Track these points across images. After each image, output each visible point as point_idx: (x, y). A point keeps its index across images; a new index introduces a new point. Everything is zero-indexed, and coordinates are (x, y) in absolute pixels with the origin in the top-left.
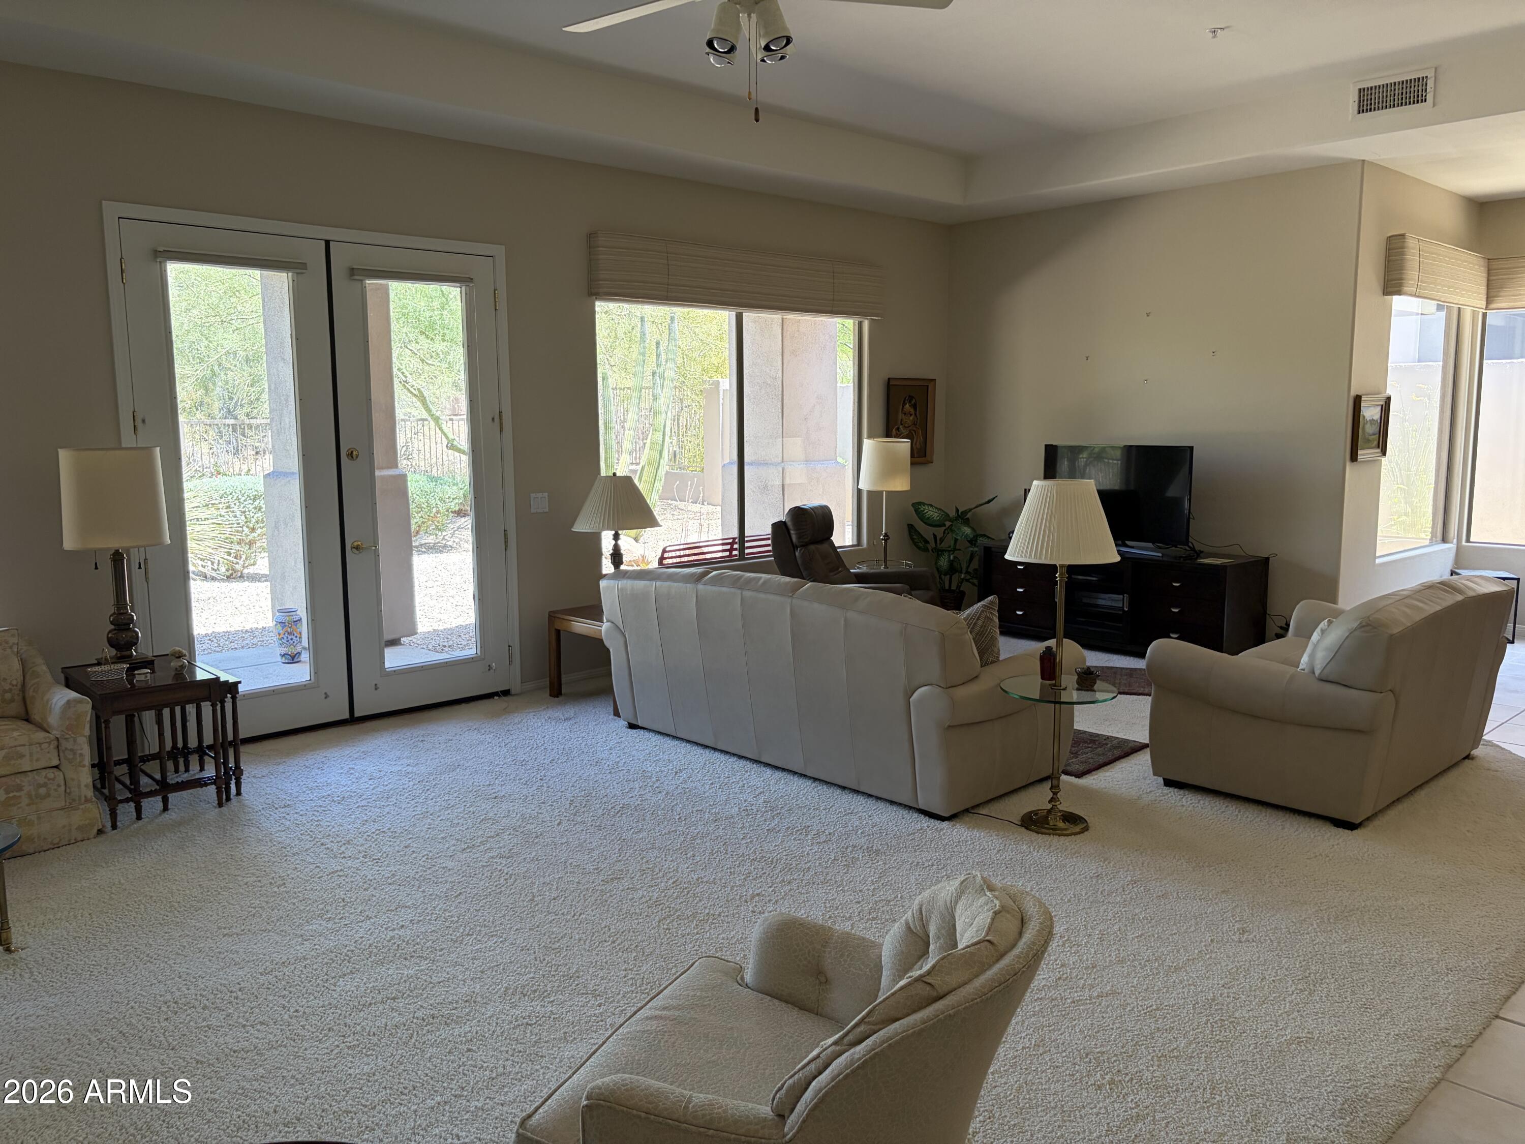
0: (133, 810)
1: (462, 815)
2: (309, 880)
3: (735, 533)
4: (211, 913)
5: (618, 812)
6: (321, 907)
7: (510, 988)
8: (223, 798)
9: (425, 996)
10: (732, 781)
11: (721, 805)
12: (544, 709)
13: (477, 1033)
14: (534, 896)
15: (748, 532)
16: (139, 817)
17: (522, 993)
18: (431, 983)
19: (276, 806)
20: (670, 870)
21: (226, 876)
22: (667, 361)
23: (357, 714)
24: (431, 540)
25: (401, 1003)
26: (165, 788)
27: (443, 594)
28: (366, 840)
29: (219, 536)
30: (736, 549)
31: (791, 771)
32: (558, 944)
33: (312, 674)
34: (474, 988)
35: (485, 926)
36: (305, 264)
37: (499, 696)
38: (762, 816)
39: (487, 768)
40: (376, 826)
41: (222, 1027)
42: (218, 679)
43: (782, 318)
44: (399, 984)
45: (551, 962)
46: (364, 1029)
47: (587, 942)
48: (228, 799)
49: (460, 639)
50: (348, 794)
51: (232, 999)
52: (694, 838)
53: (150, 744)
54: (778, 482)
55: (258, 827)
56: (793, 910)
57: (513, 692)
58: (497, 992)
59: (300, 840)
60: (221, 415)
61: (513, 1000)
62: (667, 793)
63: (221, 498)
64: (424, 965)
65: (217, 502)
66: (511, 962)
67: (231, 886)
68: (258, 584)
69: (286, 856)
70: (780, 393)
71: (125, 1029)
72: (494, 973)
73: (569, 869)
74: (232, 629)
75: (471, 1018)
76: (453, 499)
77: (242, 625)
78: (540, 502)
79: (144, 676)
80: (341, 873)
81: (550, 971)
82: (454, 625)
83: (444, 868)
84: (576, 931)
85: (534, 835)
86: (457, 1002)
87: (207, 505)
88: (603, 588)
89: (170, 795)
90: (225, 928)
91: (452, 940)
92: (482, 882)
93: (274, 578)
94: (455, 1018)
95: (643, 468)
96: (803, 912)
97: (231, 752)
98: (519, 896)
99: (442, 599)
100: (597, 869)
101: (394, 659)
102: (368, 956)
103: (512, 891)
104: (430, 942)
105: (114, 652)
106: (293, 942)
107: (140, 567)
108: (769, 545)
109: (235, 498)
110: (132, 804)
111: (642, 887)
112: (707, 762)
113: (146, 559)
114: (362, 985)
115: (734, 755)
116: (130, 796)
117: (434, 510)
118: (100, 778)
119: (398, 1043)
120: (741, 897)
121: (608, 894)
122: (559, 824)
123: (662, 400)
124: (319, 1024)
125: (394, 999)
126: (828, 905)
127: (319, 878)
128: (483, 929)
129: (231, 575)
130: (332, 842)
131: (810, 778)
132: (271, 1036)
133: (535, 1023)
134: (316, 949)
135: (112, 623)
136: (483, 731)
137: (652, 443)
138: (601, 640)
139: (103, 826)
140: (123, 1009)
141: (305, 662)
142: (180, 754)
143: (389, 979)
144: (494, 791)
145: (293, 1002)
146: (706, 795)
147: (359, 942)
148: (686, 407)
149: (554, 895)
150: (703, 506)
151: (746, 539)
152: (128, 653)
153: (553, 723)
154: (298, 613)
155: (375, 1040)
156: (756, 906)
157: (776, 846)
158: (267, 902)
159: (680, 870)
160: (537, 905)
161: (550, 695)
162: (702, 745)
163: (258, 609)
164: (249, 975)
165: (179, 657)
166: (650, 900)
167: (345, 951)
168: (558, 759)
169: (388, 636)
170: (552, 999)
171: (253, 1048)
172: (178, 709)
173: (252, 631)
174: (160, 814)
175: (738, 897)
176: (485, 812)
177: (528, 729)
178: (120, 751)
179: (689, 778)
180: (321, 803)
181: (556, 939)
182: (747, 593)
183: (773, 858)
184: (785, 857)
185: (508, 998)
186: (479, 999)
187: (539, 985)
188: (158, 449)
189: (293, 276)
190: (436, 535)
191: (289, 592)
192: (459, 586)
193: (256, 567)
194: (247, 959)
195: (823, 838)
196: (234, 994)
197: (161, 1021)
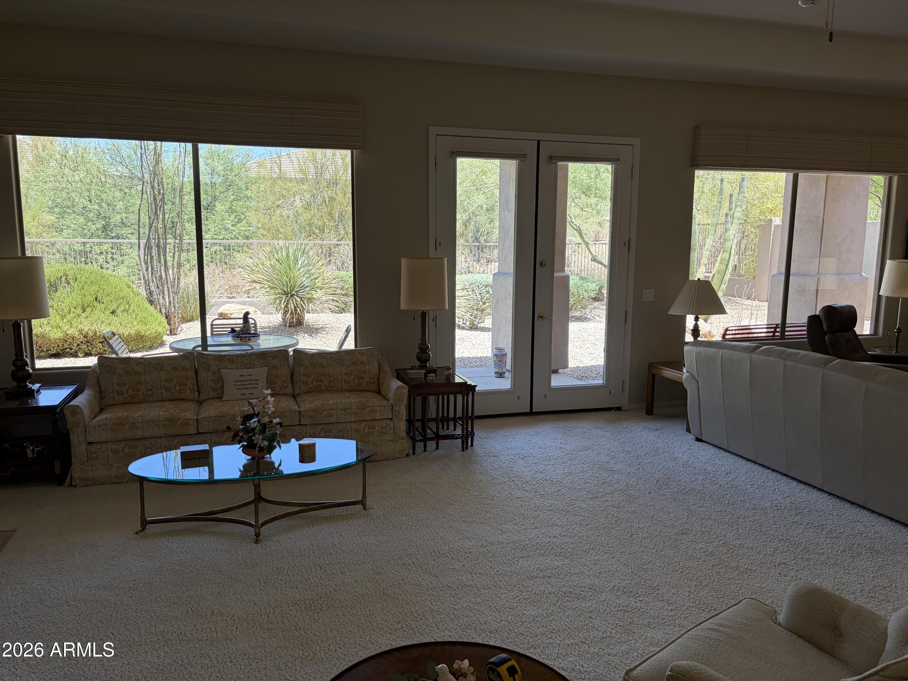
0: (423, 446)
1: (591, 477)
2: (506, 500)
3: (779, 321)
4: (457, 508)
5: (687, 492)
6: (512, 516)
7: (616, 587)
8: (465, 447)
9: (566, 580)
10: (766, 485)
11: (758, 500)
12: (642, 422)
13: (595, 608)
14: (632, 534)
15: (788, 321)
16: (425, 450)
17: (623, 591)
18: (570, 573)
19: (490, 455)
20: (721, 535)
21: (464, 489)
22: (736, 207)
23: (534, 410)
24: (578, 314)
25: (553, 581)
26: (438, 437)
27: (583, 346)
28: (537, 483)
29: (467, 306)
30: (778, 332)
31: (811, 485)
32: (646, 566)
33: (512, 386)
34: (595, 581)
35: (602, 546)
36: (526, 155)
37: (615, 410)
38: (788, 512)
39: (606, 452)
40: (542, 476)
41: (460, 571)
42: (466, 382)
43: (827, 176)
44: (552, 569)
45: (641, 576)
46: (532, 590)
47: (665, 569)
48: (467, 448)
49: (592, 373)
50: (528, 454)
51: (466, 557)
52: (738, 518)
53: (432, 413)
54: (814, 288)
55: (481, 465)
56: (810, 579)
57: (623, 408)
58: (608, 587)
59: (502, 476)
60: (471, 240)
61: (617, 594)
62: (720, 486)
63: (470, 285)
64: (566, 561)
65: (468, 287)
66: (617, 571)
67: (467, 495)
68: (484, 333)
69: (494, 484)
70: (821, 227)
71: (415, 560)
72: (607, 575)
73: (655, 522)
74: (471, 356)
75: (592, 599)
76: (593, 291)
77: (476, 354)
78: (649, 295)
79: (432, 377)
80: (523, 499)
81: (641, 582)
82: (589, 365)
83: (579, 507)
84: (658, 561)
85: (634, 497)
86: (584, 587)
87: (463, 289)
88: (686, 351)
89: (440, 441)
90: (463, 517)
91: (583, 550)
92: (602, 520)
93: (495, 330)
94: (583, 596)
95: (714, 275)
96: (817, 582)
97: (470, 422)
98: (623, 532)
99: (582, 349)
100: (673, 525)
101: (556, 381)
102: (535, 549)
103: (619, 528)
104: (570, 549)
105: (419, 363)
106: (496, 532)
107: (433, 321)
108: (804, 330)
109: (477, 286)
110: (422, 443)
111: (702, 542)
112: (749, 470)
113: (436, 317)
114: (532, 565)
115: (769, 468)
116: (422, 438)
117: (581, 297)
118: (408, 427)
119: (550, 603)
120: (771, 562)
121: (679, 542)
122: (649, 493)
123: (731, 231)
124: (509, 581)
125: (549, 577)
126: (837, 581)
127: (511, 499)
128: (601, 548)
129: (472, 327)
130: (518, 480)
131: (827, 492)
132: (485, 582)
133: (630, 611)
134: (509, 539)
135: (419, 348)
136: (604, 430)
137: (722, 259)
138: (682, 384)
139: (409, 452)
140: (414, 550)
141: (508, 378)
142: (445, 420)
143: (547, 565)
144: (610, 466)
145: (496, 566)
146: (748, 491)
147: (531, 540)
148: (746, 236)
149: (645, 535)
150: (754, 302)
151: (787, 325)
152: (425, 365)
153: (647, 431)
154: (505, 350)
155: (538, 597)
156: (782, 570)
157: (798, 533)
158: (484, 507)
159: (728, 536)
160: (634, 540)
161: (646, 413)
162: (746, 459)
163: (484, 346)
164: (474, 546)
165: (448, 369)
166: (707, 551)
167: (524, 544)
168: (650, 453)
169: (553, 368)
170: (641, 599)
171: (475, 586)
172: (446, 396)
173: (481, 358)
174: (435, 450)
175: (769, 562)
176: (604, 478)
177: (631, 432)
178: (419, 416)
179: (736, 478)
180: (513, 457)
181: (645, 563)
182: (789, 363)
183: (796, 542)
184: (805, 543)
185: (615, 592)
186: (597, 589)
187: (633, 589)
188: (446, 259)
189: (519, 162)
190: (581, 311)
191: (501, 339)
192: (593, 342)
193: (484, 323)
194: (474, 537)
195: (835, 535)
196: (467, 555)
197: (432, 560)
